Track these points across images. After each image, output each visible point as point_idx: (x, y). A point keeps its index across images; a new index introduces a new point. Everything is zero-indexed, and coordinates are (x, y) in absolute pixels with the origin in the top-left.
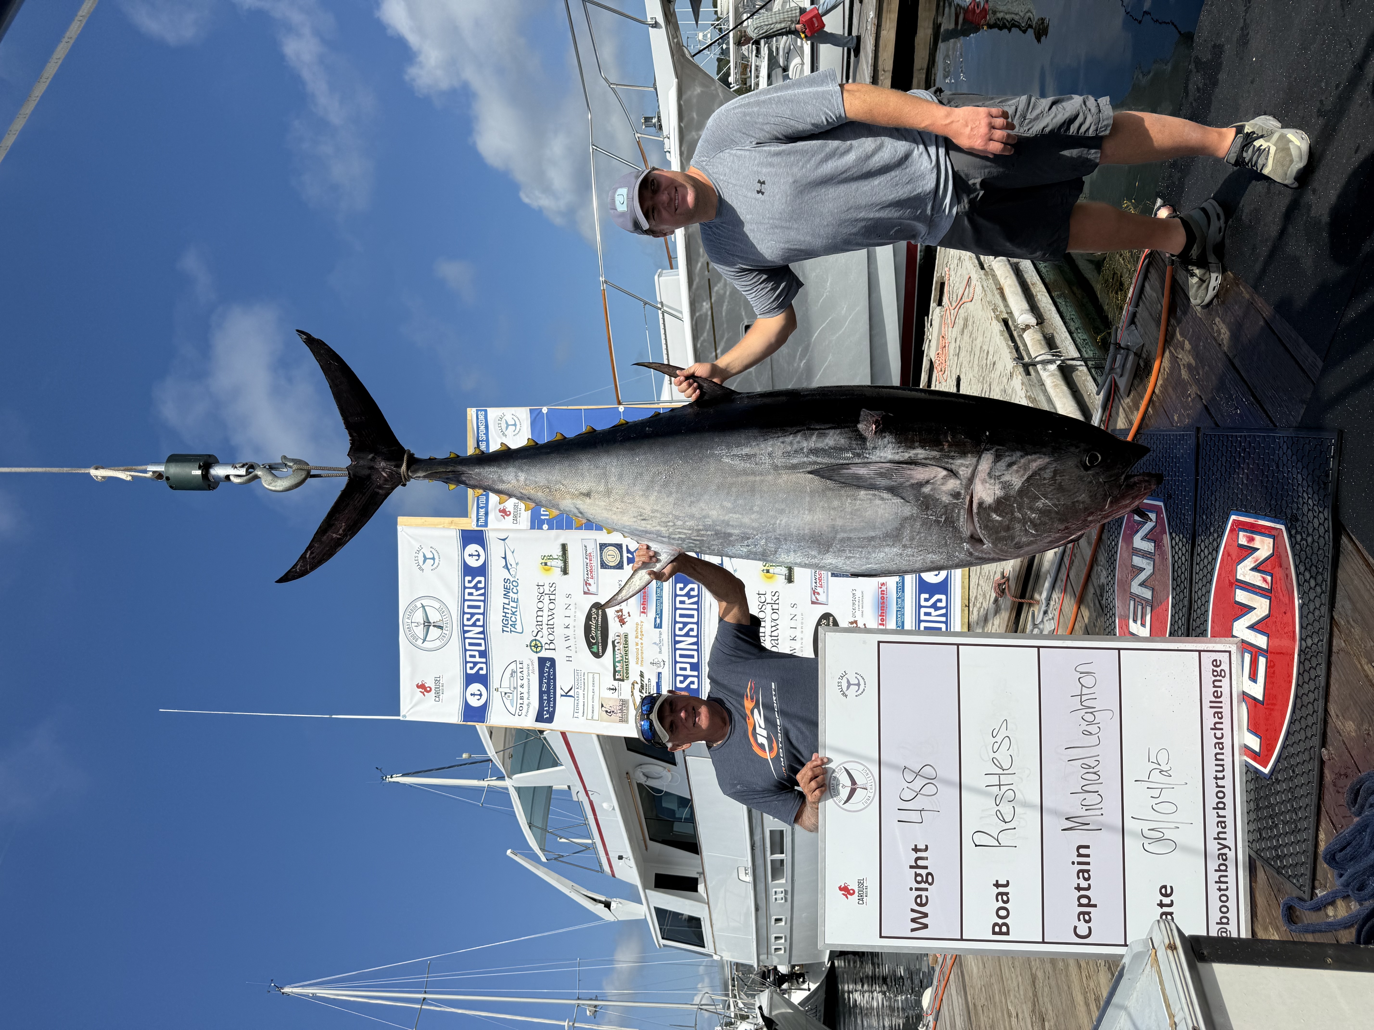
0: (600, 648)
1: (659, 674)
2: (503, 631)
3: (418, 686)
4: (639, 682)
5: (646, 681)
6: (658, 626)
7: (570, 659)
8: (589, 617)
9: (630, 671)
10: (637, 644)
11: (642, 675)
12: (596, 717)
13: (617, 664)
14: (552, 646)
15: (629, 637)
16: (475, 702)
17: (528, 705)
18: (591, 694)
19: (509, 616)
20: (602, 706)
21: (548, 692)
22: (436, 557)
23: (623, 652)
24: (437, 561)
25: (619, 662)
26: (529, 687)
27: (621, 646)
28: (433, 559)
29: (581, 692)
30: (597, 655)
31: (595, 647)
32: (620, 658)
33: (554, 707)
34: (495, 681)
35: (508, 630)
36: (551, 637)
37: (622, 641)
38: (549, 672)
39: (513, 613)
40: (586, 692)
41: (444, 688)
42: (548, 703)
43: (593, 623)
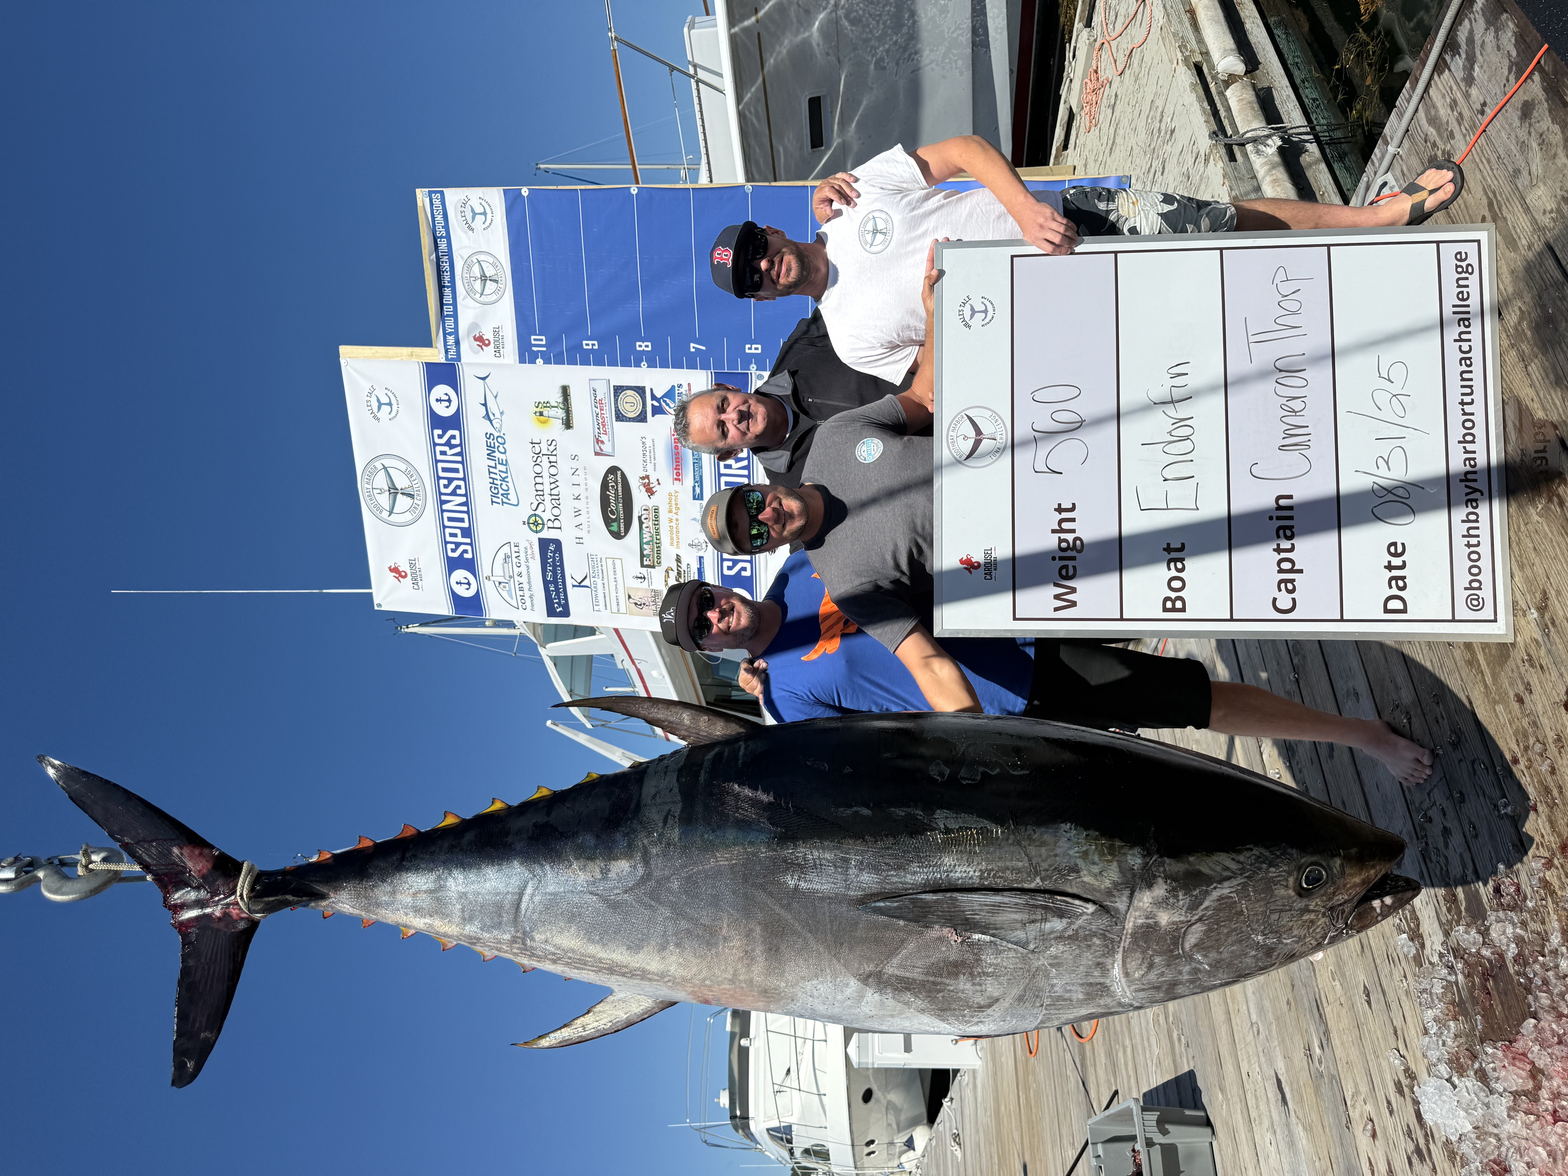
0: (622, 526)
1: (701, 558)
2: (493, 502)
3: (391, 570)
4: (675, 567)
5: (684, 566)
6: (698, 497)
7: (581, 540)
8: (605, 486)
10: (671, 520)
11: (678, 560)
13: (645, 546)
14: (557, 524)
15: (661, 510)
16: (463, 592)
17: (531, 597)
18: (612, 583)
19: (499, 482)
20: (630, 597)
21: (555, 582)
22: (394, 401)
23: (652, 531)
24: (395, 407)
25: (648, 543)
26: (529, 576)
27: (650, 523)
28: (390, 404)
29: (600, 581)
30: (617, 536)
31: (615, 524)
32: (649, 539)
34: (484, 567)
35: (499, 501)
36: (556, 512)
37: (651, 516)
38: (554, 558)
39: (503, 480)
40: (605, 581)
41: (423, 573)
42: (558, 595)
43: (611, 493)
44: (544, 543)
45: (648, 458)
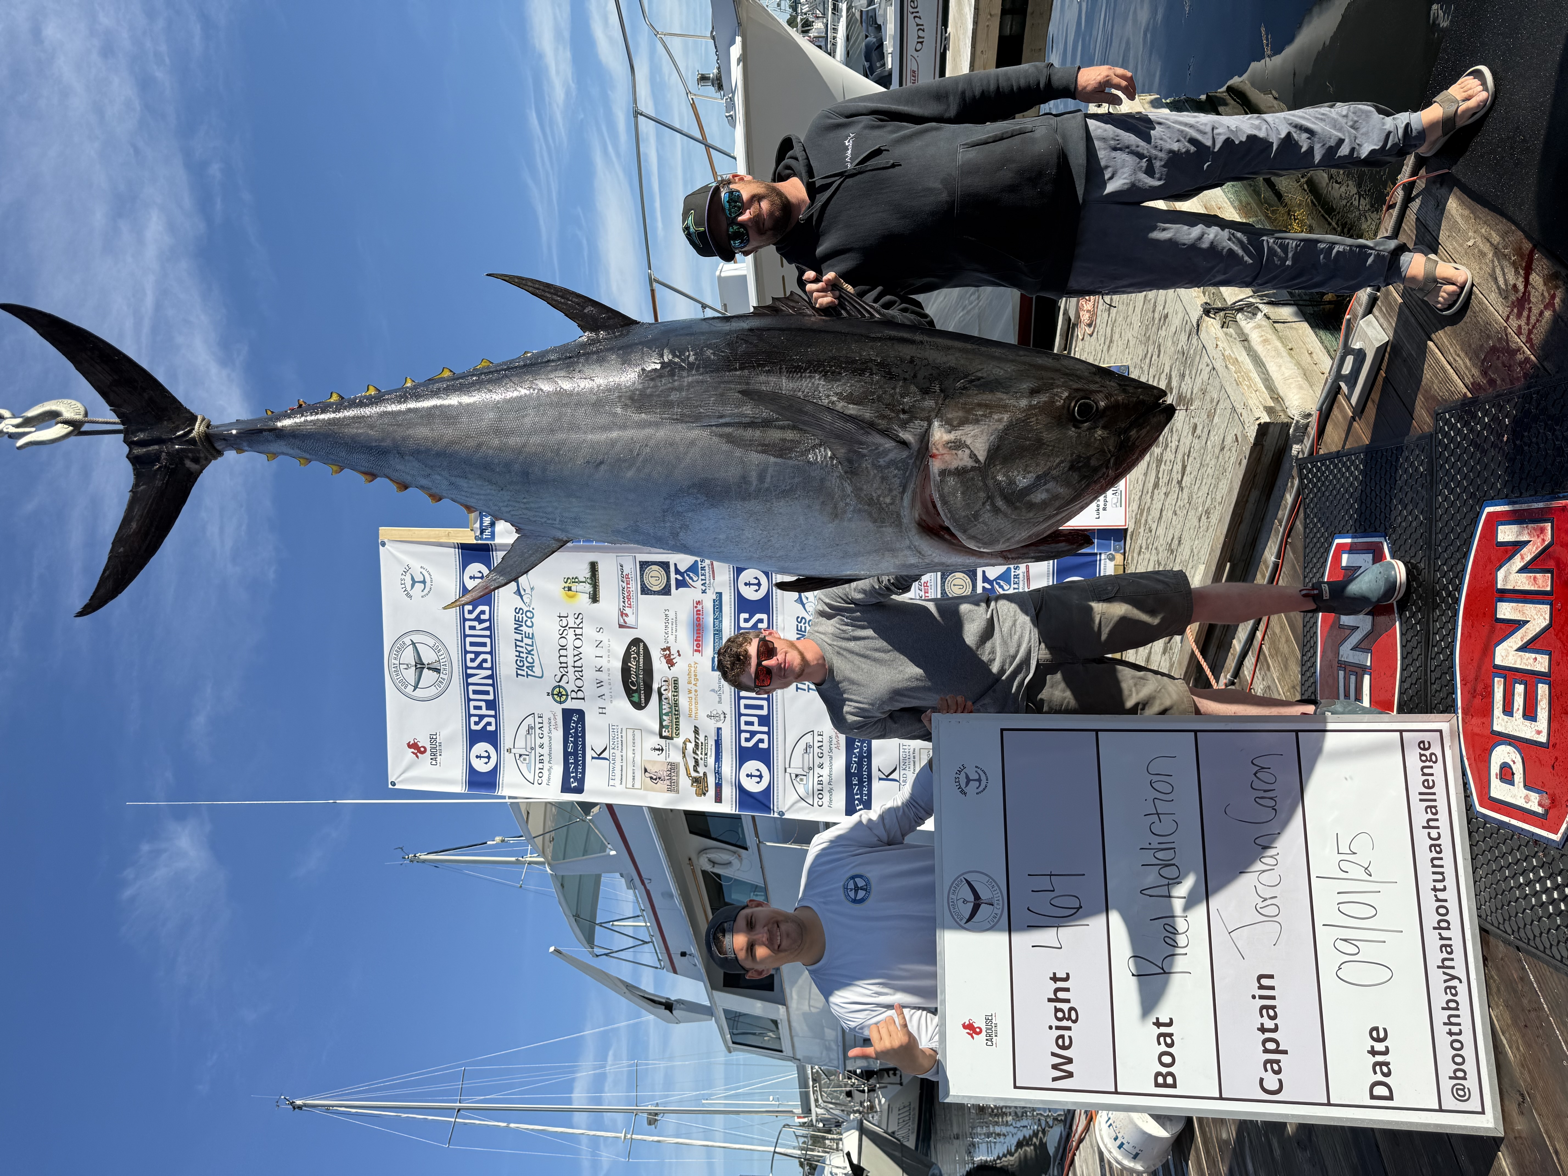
0: (643, 696)
1: (719, 729)
2: (518, 675)
3: (410, 746)
7: (604, 711)
8: (627, 657)
9: (681, 726)
10: (690, 692)
12: (638, 785)
13: (664, 717)
14: (580, 694)
15: (680, 682)
16: (481, 766)
17: (549, 770)
18: (630, 756)
19: (524, 655)
21: (576, 753)
22: (428, 579)
23: (671, 702)
24: (428, 584)
25: (666, 714)
26: (550, 747)
27: (670, 695)
28: (424, 582)
30: (638, 706)
31: (636, 695)
32: (668, 710)
33: (583, 773)
34: (506, 740)
35: (524, 673)
36: (579, 683)
37: (671, 688)
38: (576, 728)
39: (529, 653)
40: (624, 753)
41: (442, 748)
42: (576, 768)
43: (633, 665)
44: (567, 714)
45: (670, 630)
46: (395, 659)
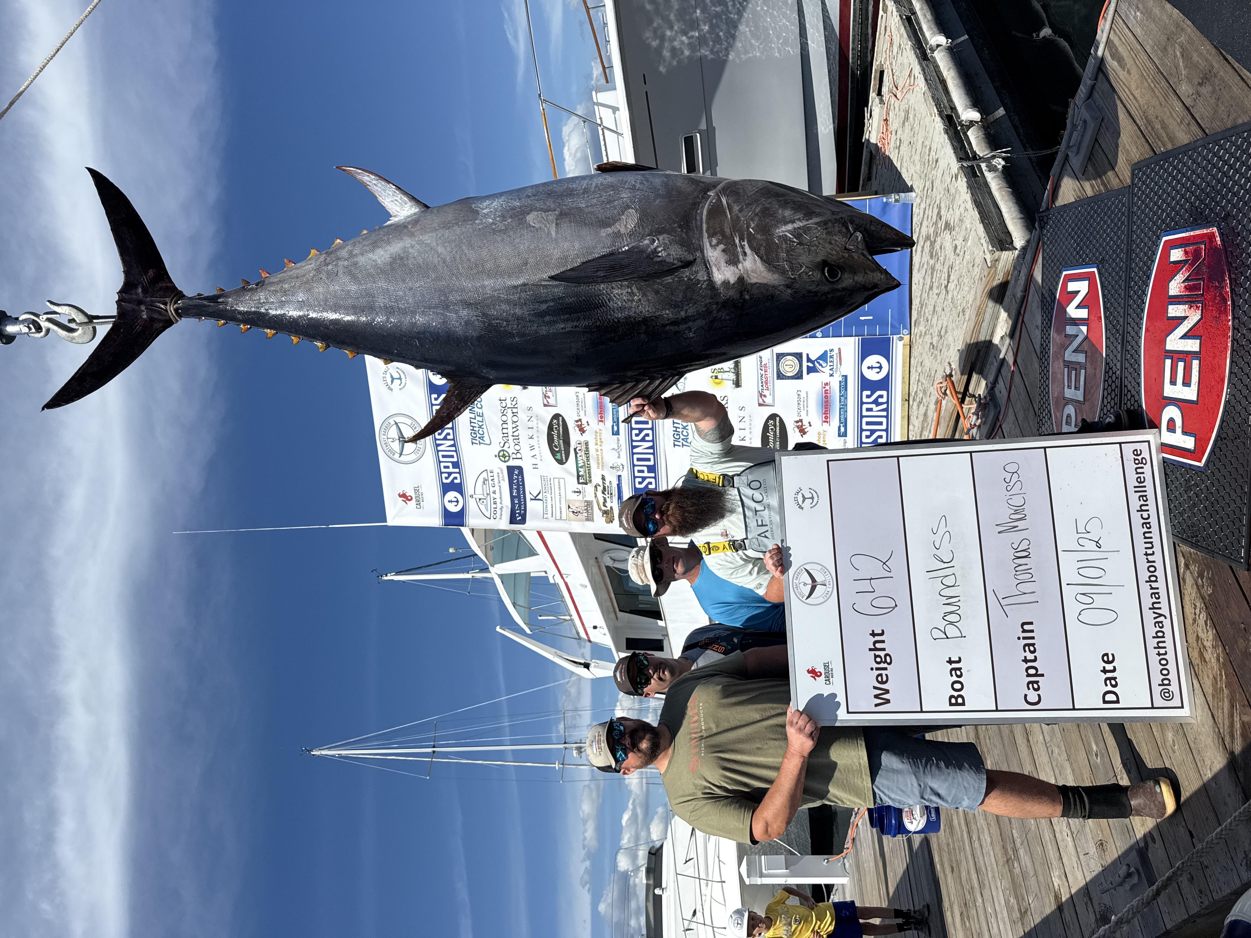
0: (563, 455)
1: (619, 476)
2: (473, 443)
3: (400, 496)
4: (601, 484)
5: (607, 483)
6: (616, 433)
7: (536, 466)
8: (550, 428)
9: (592, 475)
10: (597, 451)
11: (603, 478)
12: (564, 517)
13: (580, 469)
14: (519, 456)
15: (590, 444)
16: (453, 508)
17: (501, 509)
18: (558, 497)
19: (477, 429)
20: (569, 507)
21: (518, 497)
23: (585, 459)
24: (403, 380)
25: (582, 467)
26: (501, 493)
27: (583, 453)
28: (400, 379)
29: (549, 496)
30: (561, 462)
31: (559, 454)
32: (582, 464)
33: (525, 510)
34: (469, 488)
35: (477, 442)
36: (517, 447)
37: (584, 448)
38: (518, 479)
40: (553, 496)
41: (424, 496)
42: (520, 507)
43: (555, 433)
44: (510, 469)
45: (580, 407)
46: (384, 435)
